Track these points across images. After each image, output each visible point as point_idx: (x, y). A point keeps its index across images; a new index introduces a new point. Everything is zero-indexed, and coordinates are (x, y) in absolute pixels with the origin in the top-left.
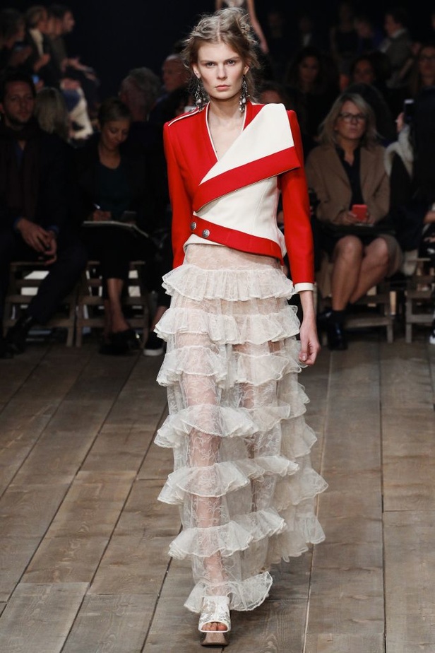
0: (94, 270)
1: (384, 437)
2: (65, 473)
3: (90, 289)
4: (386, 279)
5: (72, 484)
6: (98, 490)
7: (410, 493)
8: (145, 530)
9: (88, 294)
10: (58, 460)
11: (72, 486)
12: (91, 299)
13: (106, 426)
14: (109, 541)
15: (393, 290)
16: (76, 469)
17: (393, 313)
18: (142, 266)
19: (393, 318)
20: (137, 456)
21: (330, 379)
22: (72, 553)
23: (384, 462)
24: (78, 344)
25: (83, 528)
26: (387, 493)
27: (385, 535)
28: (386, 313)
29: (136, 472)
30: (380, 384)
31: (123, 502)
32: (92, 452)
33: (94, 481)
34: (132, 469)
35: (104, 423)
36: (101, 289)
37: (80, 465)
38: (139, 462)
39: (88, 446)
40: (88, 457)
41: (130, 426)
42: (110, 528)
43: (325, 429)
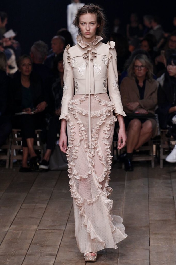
0: (19, 134)
1: (150, 211)
2: (5, 226)
3: (17, 142)
4: (151, 139)
5: (8, 231)
6: (20, 234)
7: (162, 237)
8: (41, 253)
9: (15, 144)
10: (2, 220)
11: (8, 233)
12: (18, 147)
13: (24, 205)
14: (25, 258)
15: (155, 144)
16: (10, 225)
17: (154, 154)
18: (41, 132)
19: (154, 157)
20: (37, 219)
21: (125, 184)
22: (8, 263)
23: (150, 222)
24: (11, 167)
25: (13, 252)
26: (151, 237)
27: (151, 256)
28: (151, 155)
29: (37, 226)
30: (149, 187)
31: (31, 240)
32: (17, 217)
33: (18, 230)
34: (36, 225)
35: (23, 203)
36: (22, 142)
37: (12, 223)
38: (39, 221)
39: (16, 214)
40: (15, 219)
41: (34, 205)
42: (25, 252)
43: (124, 207)
